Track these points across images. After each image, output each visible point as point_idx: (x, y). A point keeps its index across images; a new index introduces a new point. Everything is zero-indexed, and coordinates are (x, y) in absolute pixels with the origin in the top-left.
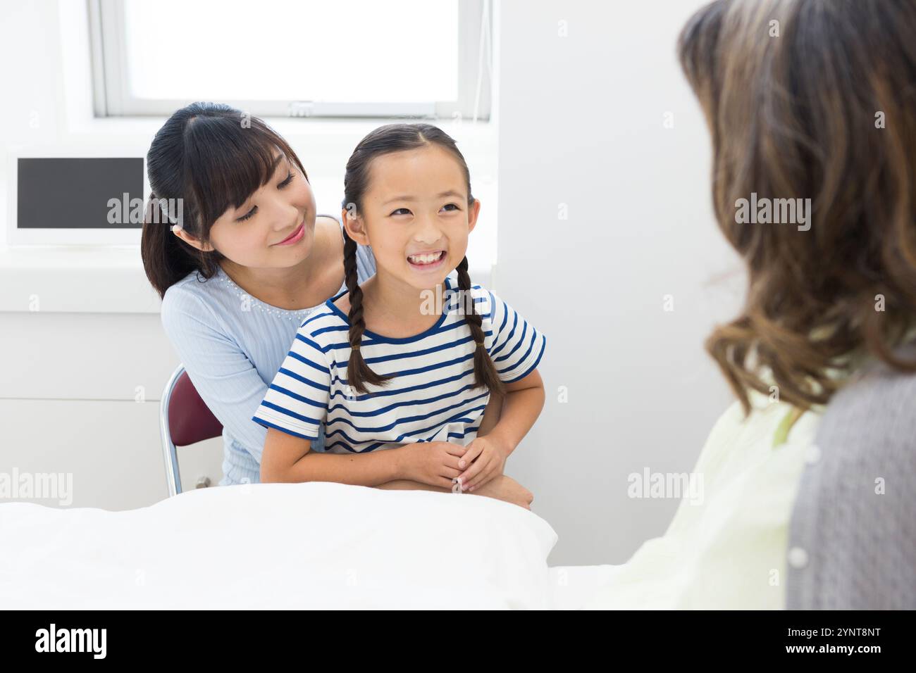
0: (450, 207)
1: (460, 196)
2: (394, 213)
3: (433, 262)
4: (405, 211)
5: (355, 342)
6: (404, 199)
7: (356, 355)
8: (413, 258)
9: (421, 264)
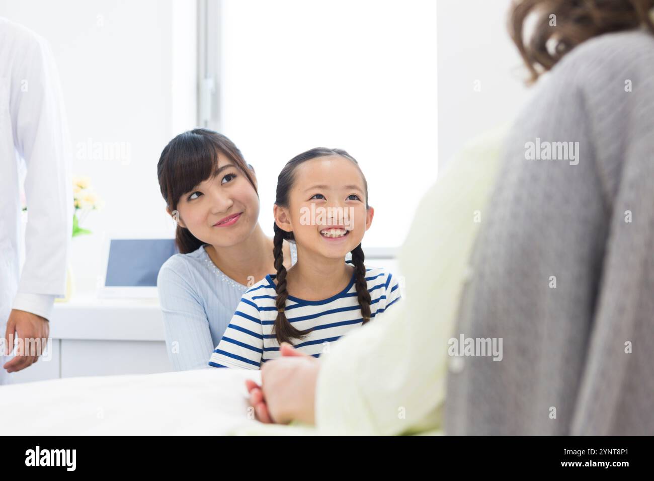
0: (352, 197)
1: (359, 190)
2: (312, 198)
3: (340, 236)
4: (319, 196)
5: (281, 306)
6: (320, 187)
7: (281, 316)
8: (325, 232)
9: (331, 237)
